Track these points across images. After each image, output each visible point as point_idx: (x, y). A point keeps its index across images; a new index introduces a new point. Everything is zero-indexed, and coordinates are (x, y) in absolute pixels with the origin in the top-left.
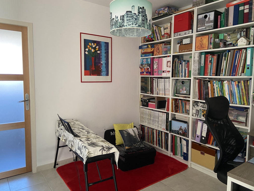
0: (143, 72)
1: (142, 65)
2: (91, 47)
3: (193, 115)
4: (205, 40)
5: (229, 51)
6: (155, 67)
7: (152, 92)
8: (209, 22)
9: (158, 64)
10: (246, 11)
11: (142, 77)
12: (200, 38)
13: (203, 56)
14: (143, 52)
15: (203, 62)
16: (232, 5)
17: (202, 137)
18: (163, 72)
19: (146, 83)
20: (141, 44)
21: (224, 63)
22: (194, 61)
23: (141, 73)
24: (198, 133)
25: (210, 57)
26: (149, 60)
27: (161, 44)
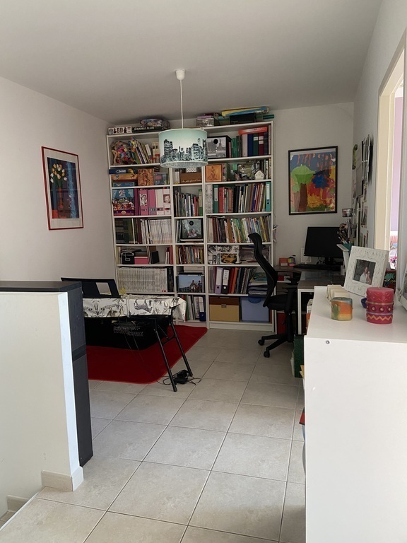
0: (120, 211)
1: (117, 199)
2: (56, 170)
3: (209, 263)
4: (218, 170)
5: (246, 184)
6: (142, 202)
7: (139, 240)
8: (220, 148)
9: (147, 198)
10: (261, 142)
11: (116, 219)
12: (210, 167)
13: (216, 189)
14: (115, 178)
15: (216, 197)
16: (245, 134)
17: (223, 286)
18: (158, 209)
19: (126, 228)
20: (110, 167)
21: (241, 198)
22: (207, 195)
23: (115, 212)
24: (218, 283)
25: (224, 190)
26: (131, 193)
27: (150, 170)
